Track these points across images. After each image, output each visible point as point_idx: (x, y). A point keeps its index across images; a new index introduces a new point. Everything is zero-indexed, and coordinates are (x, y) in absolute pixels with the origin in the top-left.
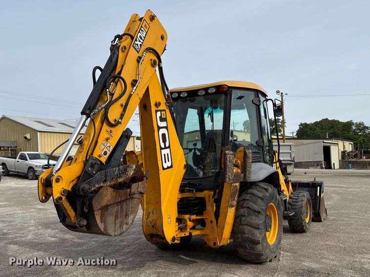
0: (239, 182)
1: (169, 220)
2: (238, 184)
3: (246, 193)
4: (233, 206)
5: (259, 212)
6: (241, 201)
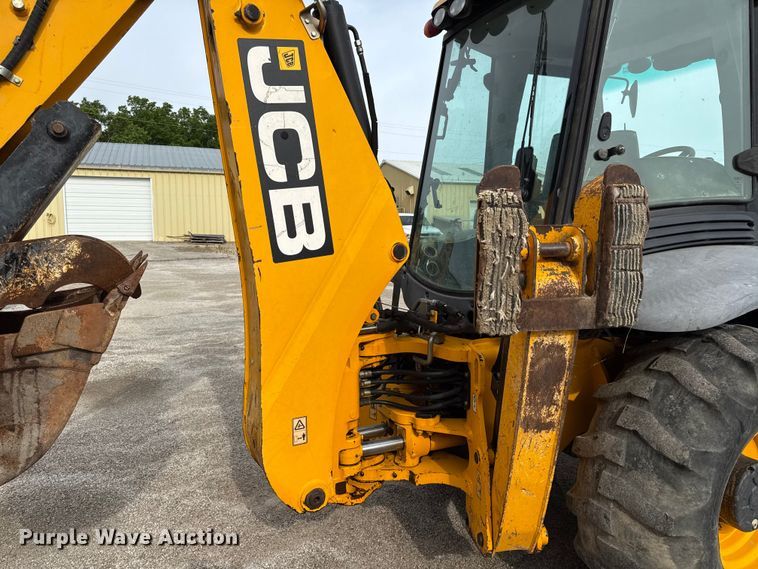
0: (572, 332)
1: (299, 434)
2: (565, 340)
3: (648, 370)
4: (541, 426)
5: (681, 467)
6: (618, 397)
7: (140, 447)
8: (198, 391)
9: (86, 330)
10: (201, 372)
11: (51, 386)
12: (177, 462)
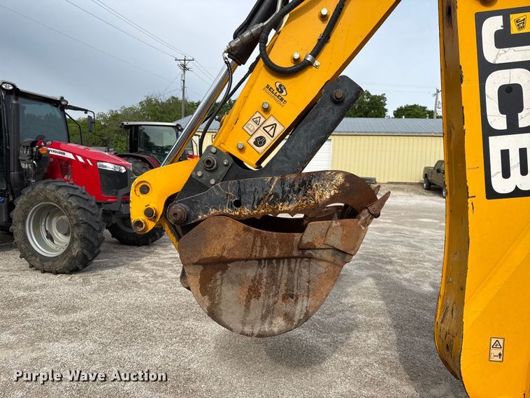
1: (496, 352)
7: (332, 320)
8: (367, 288)
9: (345, 237)
10: (367, 273)
11: (318, 272)
12: (358, 338)
